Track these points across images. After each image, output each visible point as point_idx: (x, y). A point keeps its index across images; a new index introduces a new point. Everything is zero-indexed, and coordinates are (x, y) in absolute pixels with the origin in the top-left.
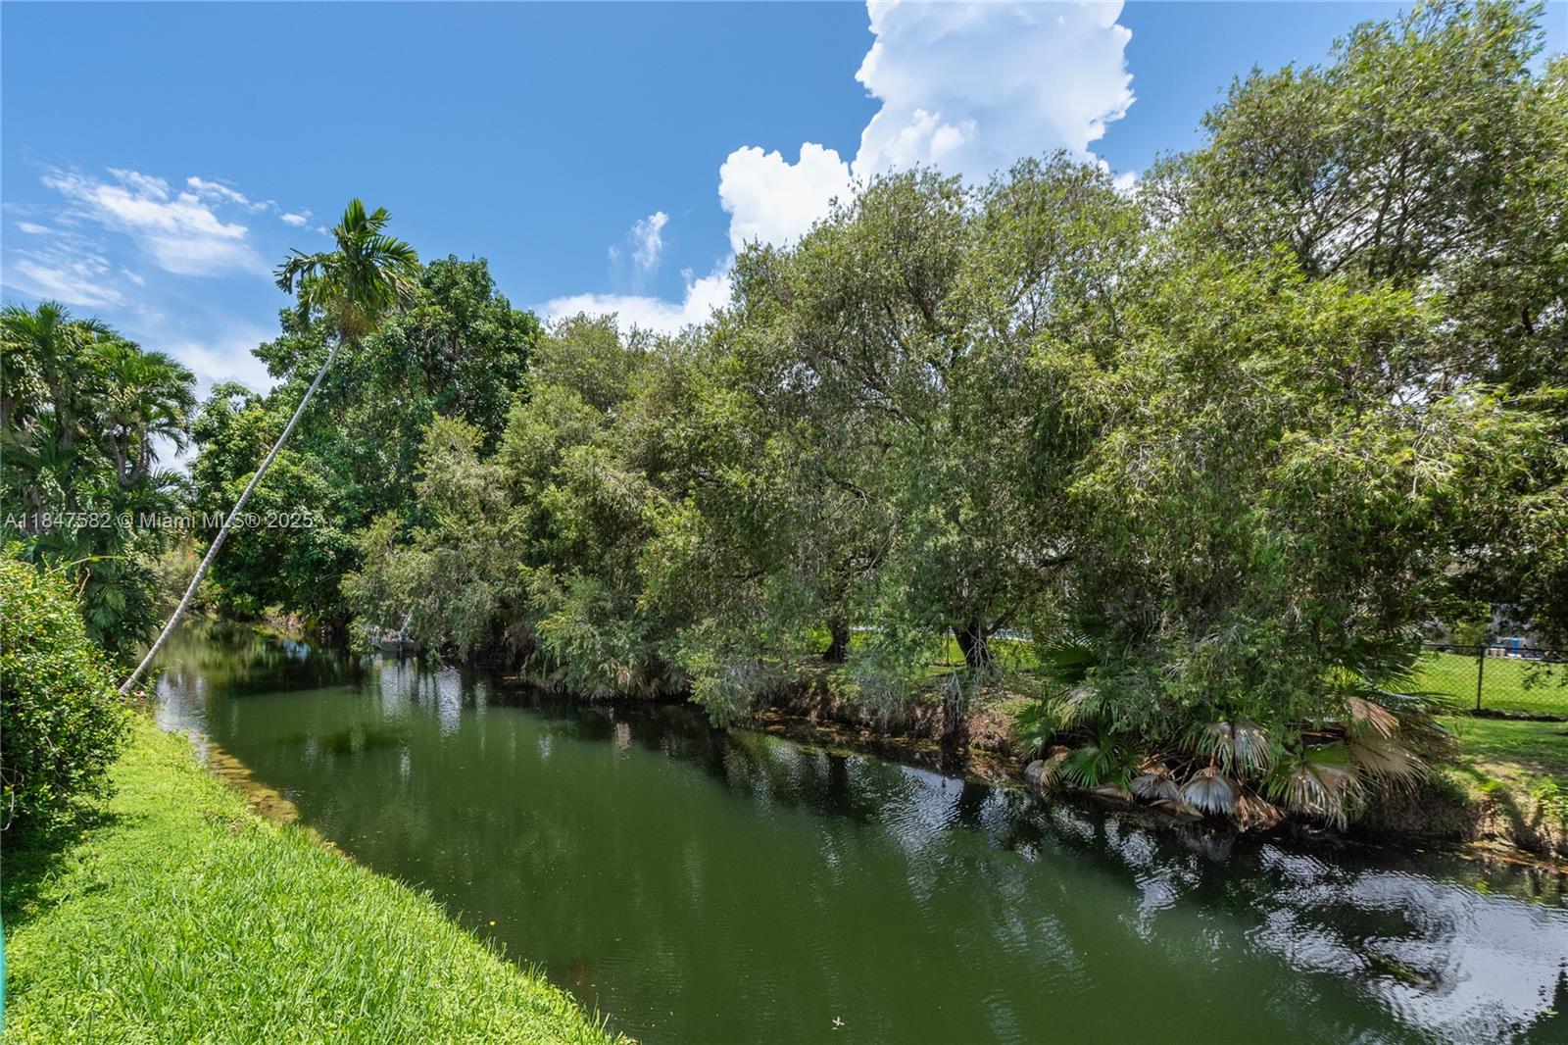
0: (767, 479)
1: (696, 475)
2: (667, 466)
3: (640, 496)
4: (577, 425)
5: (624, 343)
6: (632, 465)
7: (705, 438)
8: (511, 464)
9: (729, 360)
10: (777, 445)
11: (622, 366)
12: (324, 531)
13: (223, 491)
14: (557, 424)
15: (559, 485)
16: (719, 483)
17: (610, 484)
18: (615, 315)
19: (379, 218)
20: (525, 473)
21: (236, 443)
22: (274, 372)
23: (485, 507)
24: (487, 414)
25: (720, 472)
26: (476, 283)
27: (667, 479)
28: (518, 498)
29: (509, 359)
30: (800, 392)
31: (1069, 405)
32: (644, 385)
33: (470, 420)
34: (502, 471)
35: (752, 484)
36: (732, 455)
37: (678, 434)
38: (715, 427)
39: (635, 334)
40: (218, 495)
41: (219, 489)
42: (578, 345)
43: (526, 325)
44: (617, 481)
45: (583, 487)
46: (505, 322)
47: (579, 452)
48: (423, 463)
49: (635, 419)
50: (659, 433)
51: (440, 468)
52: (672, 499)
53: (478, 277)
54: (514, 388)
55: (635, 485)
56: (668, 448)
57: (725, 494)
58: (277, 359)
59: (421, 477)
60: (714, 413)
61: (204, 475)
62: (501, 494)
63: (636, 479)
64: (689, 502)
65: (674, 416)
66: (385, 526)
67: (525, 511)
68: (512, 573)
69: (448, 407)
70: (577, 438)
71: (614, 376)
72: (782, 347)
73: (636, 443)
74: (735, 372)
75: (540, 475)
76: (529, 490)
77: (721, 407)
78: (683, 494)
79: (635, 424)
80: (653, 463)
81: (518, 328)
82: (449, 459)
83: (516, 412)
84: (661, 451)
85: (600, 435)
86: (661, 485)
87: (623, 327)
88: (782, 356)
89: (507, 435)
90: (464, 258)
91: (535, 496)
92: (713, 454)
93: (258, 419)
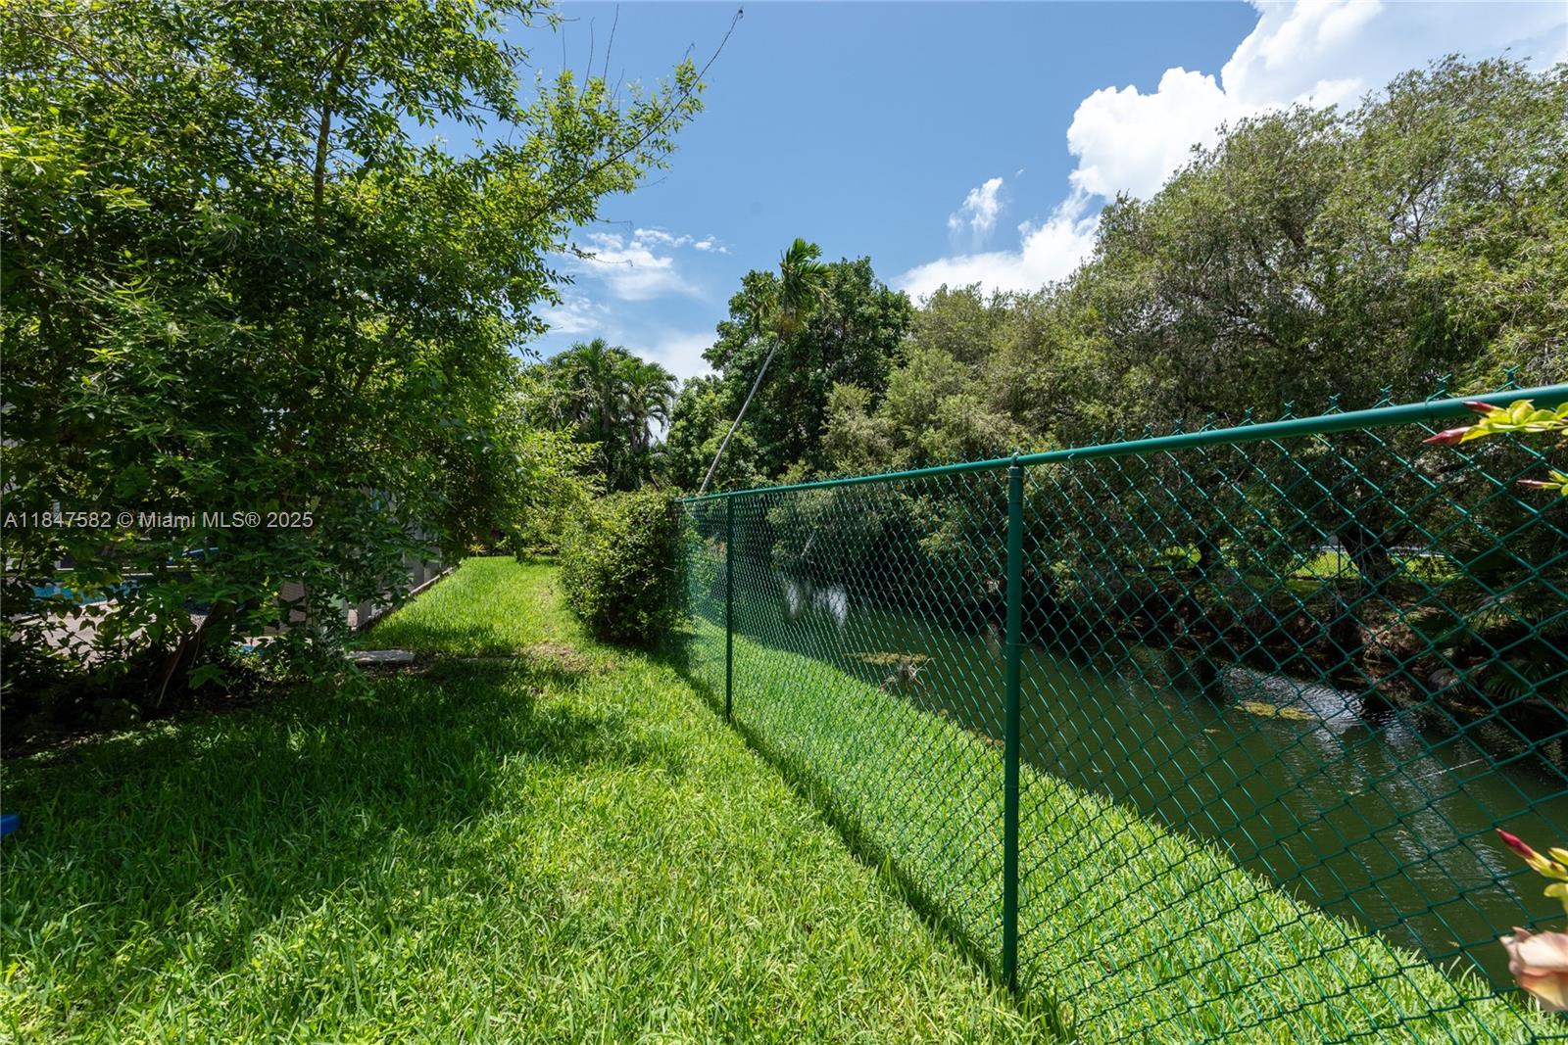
0: (1125, 409)
1: (1055, 411)
2: (1029, 406)
3: (1005, 432)
4: (951, 379)
5: (986, 305)
6: (998, 407)
7: (1064, 379)
8: (893, 416)
9: (1089, 310)
10: (1136, 377)
11: (985, 325)
12: (756, 478)
13: (692, 453)
14: (931, 380)
15: (936, 428)
16: (1078, 417)
17: (980, 424)
18: (979, 284)
19: (814, 251)
20: (905, 423)
21: (698, 420)
22: (716, 367)
23: (871, 451)
24: (870, 377)
25: (1079, 407)
26: (861, 277)
27: (1030, 416)
28: (900, 442)
29: (885, 332)
30: (1157, 328)
31: (1454, 312)
32: (1006, 340)
33: (859, 385)
34: (886, 422)
35: (1110, 415)
36: (1090, 391)
37: (1041, 377)
38: (1075, 370)
39: (997, 297)
40: (689, 457)
41: (689, 452)
42: (947, 313)
43: (900, 303)
44: (984, 422)
45: (957, 429)
46: (884, 304)
47: (953, 401)
48: (827, 421)
49: (1000, 369)
50: (1022, 379)
51: (839, 423)
52: (1034, 434)
53: (863, 272)
54: (890, 356)
55: (1002, 423)
56: (1030, 390)
57: (1084, 425)
58: (717, 358)
59: (825, 431)
60: (1073, 358)
61: (680, 443)
62: (885, 440)
63: (1001, 419)
64: (1049, 435)
65: (1035, 362)
66: (795, 472)
67: (907, 452)
68: (896, 503)
69: (842, 375)
70: (950, 390)
71: (978, 335)
72: (1142, 292)
73: (1000, 389)
74: (1092, 320)
75: (919, 422)
76: (909, 435)
77: (1081, 352)
78: (1044, 429)
79: (1000, 373)
80: (1016, 404)
81: (894, 306)
82: (846, 416)
83: (895, 375)
84: (1023, 393)
85: (969, 385)
86: (1024, 422)
87: (986, 293)
88: (1143, 300)
89: (889, 393)
90: (852, 259)
91: (915, 440)
92: (1073, 391)
93: (712, 401)
